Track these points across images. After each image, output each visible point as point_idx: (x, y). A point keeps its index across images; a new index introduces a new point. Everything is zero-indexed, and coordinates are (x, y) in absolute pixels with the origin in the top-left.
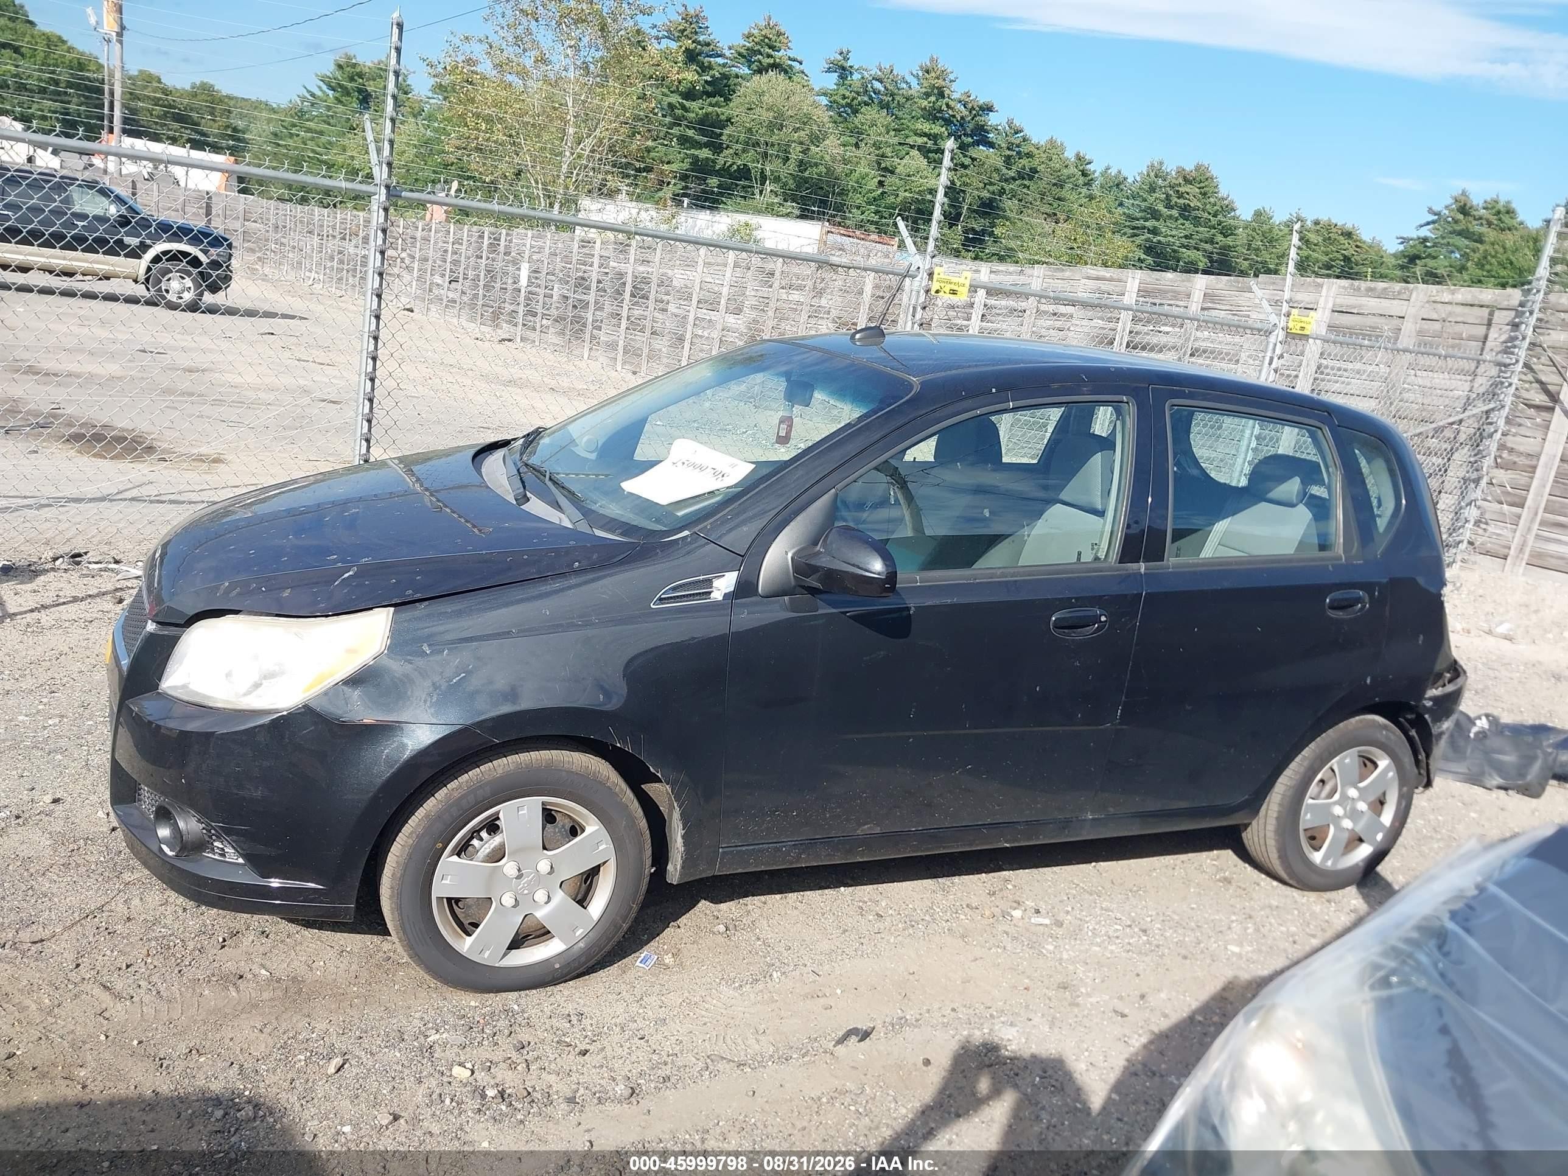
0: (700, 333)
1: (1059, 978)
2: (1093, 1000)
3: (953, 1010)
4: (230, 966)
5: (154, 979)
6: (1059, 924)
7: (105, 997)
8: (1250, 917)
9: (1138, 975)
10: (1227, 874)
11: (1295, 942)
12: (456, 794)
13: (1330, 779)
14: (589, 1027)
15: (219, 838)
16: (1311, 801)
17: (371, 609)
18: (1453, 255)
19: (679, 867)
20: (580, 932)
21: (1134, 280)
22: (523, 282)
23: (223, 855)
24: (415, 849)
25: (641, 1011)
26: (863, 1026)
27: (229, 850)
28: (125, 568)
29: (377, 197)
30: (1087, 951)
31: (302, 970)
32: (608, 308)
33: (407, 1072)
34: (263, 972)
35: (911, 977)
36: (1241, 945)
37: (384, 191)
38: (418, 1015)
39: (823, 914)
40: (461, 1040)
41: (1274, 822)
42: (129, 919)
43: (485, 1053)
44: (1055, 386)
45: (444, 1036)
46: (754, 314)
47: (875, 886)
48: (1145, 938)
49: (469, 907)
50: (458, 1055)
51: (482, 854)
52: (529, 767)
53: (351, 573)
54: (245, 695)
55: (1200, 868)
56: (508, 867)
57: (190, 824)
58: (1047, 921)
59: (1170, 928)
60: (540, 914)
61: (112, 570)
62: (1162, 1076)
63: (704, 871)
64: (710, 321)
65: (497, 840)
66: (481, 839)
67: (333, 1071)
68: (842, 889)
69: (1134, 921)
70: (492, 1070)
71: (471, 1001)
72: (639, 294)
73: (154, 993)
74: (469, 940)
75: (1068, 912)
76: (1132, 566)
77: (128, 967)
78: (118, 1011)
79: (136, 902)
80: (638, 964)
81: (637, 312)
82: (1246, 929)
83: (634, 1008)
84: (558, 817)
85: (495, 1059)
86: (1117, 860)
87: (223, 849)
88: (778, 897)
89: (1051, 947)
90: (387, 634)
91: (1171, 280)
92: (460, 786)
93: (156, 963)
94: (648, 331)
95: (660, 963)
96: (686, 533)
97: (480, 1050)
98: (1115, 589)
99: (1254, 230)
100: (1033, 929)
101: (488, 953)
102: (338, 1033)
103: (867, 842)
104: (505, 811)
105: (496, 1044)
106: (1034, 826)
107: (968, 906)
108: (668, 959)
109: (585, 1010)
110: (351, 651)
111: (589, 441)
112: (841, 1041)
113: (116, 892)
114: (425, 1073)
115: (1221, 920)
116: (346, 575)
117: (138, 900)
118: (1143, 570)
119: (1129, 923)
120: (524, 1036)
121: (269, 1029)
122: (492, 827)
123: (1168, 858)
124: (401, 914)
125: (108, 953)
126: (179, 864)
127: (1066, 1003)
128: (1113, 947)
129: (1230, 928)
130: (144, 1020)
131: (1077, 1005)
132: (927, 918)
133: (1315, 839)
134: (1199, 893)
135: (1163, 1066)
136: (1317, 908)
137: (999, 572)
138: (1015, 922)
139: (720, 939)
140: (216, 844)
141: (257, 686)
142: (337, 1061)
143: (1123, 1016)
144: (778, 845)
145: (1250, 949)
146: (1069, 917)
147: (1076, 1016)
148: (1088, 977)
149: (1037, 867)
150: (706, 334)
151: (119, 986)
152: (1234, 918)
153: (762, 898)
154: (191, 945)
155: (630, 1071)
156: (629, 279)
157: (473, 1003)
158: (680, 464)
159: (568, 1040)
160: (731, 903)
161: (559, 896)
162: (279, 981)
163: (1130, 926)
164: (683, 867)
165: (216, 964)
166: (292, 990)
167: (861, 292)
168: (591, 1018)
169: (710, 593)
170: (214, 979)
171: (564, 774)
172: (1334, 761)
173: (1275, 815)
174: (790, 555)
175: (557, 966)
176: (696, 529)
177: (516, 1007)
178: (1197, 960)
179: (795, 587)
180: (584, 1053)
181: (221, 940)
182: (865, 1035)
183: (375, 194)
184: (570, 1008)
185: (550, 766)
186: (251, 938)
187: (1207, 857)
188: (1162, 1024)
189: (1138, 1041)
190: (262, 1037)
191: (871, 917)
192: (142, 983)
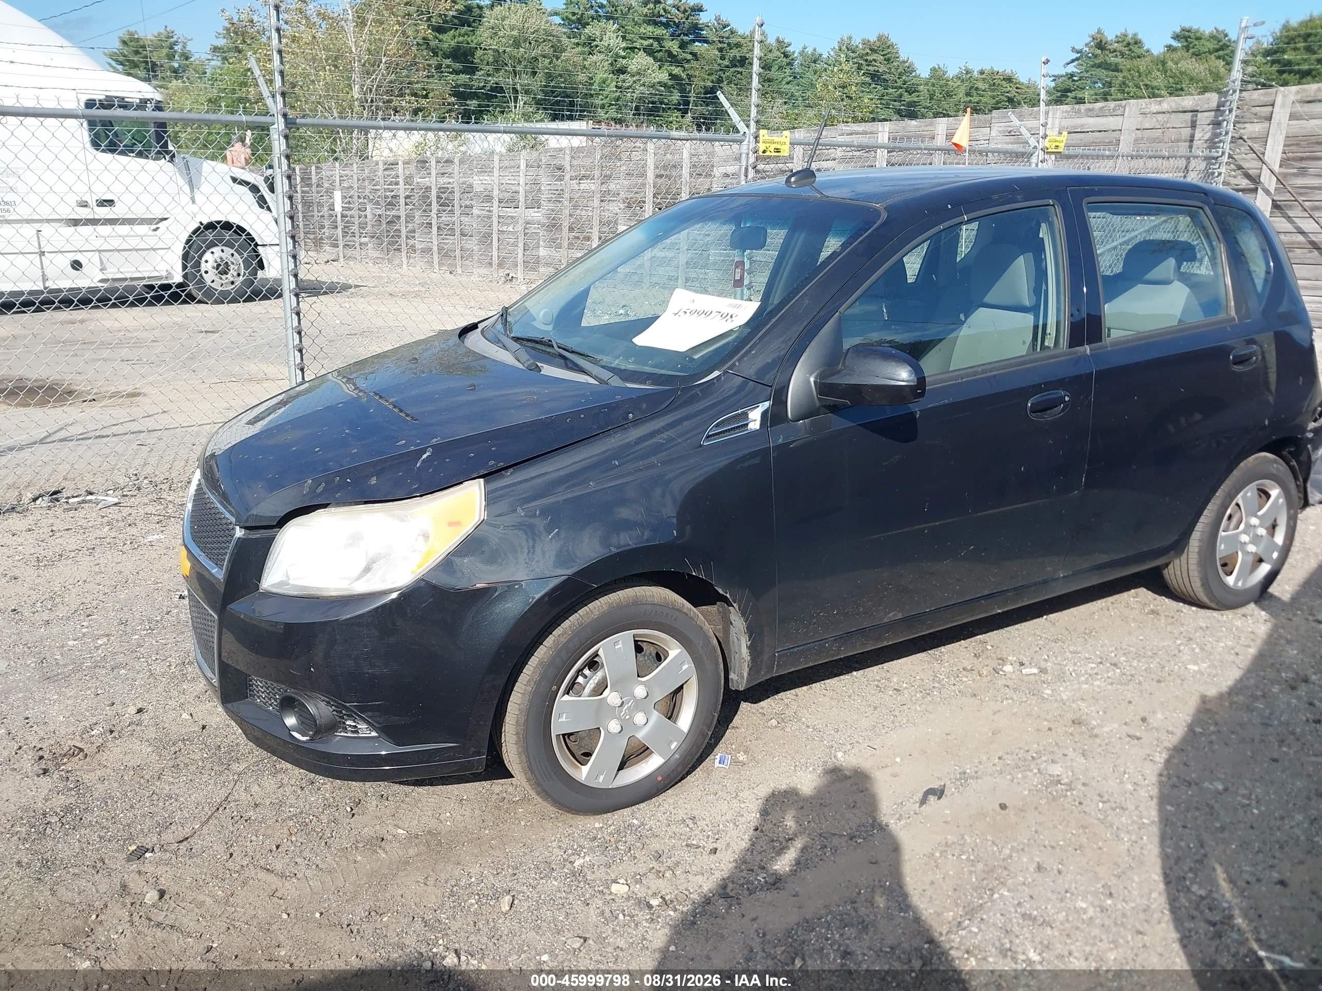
0: (504, 228)
1: (1070, 716)
2: (1106, 729)
3: (1000, 758)
4: (368, 832)
5: (307, 854)
6: (1043, 671)
7: (271, 878)
8: (1190, 639)
9: (1130, 702)
10: (1152, 606)
11: (1237, 654)
12: (563, 640)
13: (1236, 513)
14: (706, 827)
15: (350, 717)
16: (1223, 534)
17: (461, 483)
18: (1096, 85)
19: (745, 675)
20: (674, 746)
21: (883, 132)
22: (338, 208)
23: (357, 732)
24: (535, 694)
25: (742, 806)
26: (936, 785)
27: (362, 726)
28: (101, 498)
29: (276, 126)
30: (1080, 689)
31: (433, 824)
32: (417, 220)
33: (571, 897)
34: (400, 831)
35: (949, 737)
36: (1196, 663)
37: (281, 120)
38: (554, 844)
39: (850, 697)
40: (603, 859)
41: (1196, 556)
42: (256, 805)
43: (627, 867)
44: (995, 197)
45: (587, 859)
46: (551, 206)
47: (880, 666)
48: (1118, 671)
49: (582, 739)
50: (607, 874)
51: (587, 690)
52: (620, 606)
53: (428, 454)
54: (358, 579)
55: (1128, 606)
56: (611, 697)
57: (319, 708)
58: (1035, 671)
59: (1133, 659)
60: (640, 735)
61: (90, 501)
62: (1196, 784)
63: (764, 676)
64: (512, 217)
65: (599, 675)
66: (585, 677)
67: (508, 908)
68: (855, 673)
69: (1101, 658)
70: (644, 882)
71: (595, 823)
72: (445, 203)
73: (314, 867)
74: (585, 769)
75: (1046, 660)
76: (1080, 349)
77: (278, 847)
78: (289, 888)
79: (255, 789)
80: (717, 764)
81: (445, 218)
82: (1193, 650)
83: (735, 804)
84: (644, 646)
85: (641, 871)
86: (1061, 610)
87: (355, 727)
88: (805, 688)
89: (1049, 692)
90: (484, 503)
91: (916, 126)
92: (565, 633)
93: (301, 840)
94: (458, 233)
95: (735, 762)
96: (716, 374)
97: (624, 865)
98: (1071, 372)
99: (933, 85)
100: (1025, 678)
101: (602, 777)
102: (494, 876)
103: (891, 626)
104: (603, 649)
105: (635, 858)
106: (1019, 591)
107: (964, 669)
108: (742, 757)
109: (695, 813)
110: (453, 524)
111: (545, 313)
112: (923, 801)
113: (233, 783)
114: (588, 896)
115: (1169, 646)
116: (424, 456)
117: (257, 787)
118: (1088, 352)
119: (1099, 660)
120: (655, 845)
121: (431, 881)
122: (593, 664)
123: (1099, 602)
124: (528, 757)
125: (254, 838)
126: (312, 746)
127: (1087, 737)
128: (1098, 683)
129: (1180, 651)
130: (315, 893)
131: (1096, 736)
132: (937, 685)
133: (1227, 566)
134: (1139, 627)
135: (1193, 775)
136: (1238, 623)
137: (980, 369)
138: (1008, 675)
139: (778, 732)
140: (348, 723)
141: (367, 569)
142: (507, 899)
143: (1139, 738)
144: (822, 642)
145: (1205, 665)
146: (1049, 664)
147: (1100, 745)
148: (1092, 711)
149: (1002, 628)
150: (510, 229)
151: (279, 866)
152: (1179, 642)
153: (793, 691)
154: (324, 818)
155: (761, 861)
156: (434, 192)
157: (597, 825)
158: (681, 313)
159: (695, 842)
160: (769, 700)
161: (655, 716)
162: (417, 837)
163: (1101, 663)
164: (749, 674)
165: (354, 832)
166: (433, 843)
167: (643, 175)
168: (704, 819)
169: (747, 425)
170: (360, 845)
171: (648, 607)
172: (1239, 496)
173: (1197, 550)
174: (812, 379)
175: (660, 779)
176: (725, 368)
177: (635, 822)
178: (1169, 681)
179: (819, 408)
180: (714, 851)
181: (349, 810)
182: (939, 793)
183: (273, 124)
184: (681, 814)
185: (636, 602)
186: (374, 803)
187: (1129, 596)
188: (1172, 740)
189: (1161, 758)
190: (429, 889)
191: (891, 693)
192: (299, 860)
